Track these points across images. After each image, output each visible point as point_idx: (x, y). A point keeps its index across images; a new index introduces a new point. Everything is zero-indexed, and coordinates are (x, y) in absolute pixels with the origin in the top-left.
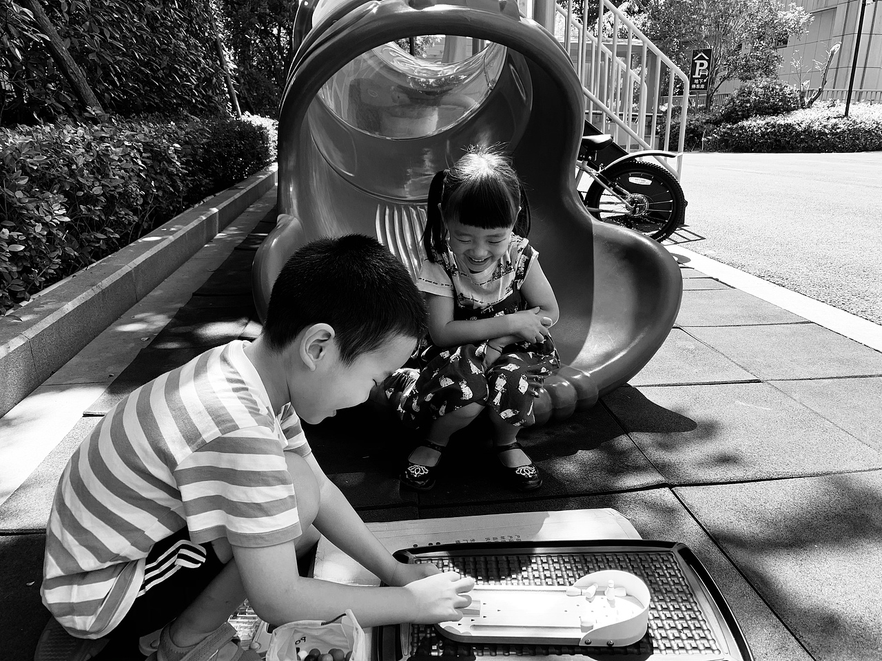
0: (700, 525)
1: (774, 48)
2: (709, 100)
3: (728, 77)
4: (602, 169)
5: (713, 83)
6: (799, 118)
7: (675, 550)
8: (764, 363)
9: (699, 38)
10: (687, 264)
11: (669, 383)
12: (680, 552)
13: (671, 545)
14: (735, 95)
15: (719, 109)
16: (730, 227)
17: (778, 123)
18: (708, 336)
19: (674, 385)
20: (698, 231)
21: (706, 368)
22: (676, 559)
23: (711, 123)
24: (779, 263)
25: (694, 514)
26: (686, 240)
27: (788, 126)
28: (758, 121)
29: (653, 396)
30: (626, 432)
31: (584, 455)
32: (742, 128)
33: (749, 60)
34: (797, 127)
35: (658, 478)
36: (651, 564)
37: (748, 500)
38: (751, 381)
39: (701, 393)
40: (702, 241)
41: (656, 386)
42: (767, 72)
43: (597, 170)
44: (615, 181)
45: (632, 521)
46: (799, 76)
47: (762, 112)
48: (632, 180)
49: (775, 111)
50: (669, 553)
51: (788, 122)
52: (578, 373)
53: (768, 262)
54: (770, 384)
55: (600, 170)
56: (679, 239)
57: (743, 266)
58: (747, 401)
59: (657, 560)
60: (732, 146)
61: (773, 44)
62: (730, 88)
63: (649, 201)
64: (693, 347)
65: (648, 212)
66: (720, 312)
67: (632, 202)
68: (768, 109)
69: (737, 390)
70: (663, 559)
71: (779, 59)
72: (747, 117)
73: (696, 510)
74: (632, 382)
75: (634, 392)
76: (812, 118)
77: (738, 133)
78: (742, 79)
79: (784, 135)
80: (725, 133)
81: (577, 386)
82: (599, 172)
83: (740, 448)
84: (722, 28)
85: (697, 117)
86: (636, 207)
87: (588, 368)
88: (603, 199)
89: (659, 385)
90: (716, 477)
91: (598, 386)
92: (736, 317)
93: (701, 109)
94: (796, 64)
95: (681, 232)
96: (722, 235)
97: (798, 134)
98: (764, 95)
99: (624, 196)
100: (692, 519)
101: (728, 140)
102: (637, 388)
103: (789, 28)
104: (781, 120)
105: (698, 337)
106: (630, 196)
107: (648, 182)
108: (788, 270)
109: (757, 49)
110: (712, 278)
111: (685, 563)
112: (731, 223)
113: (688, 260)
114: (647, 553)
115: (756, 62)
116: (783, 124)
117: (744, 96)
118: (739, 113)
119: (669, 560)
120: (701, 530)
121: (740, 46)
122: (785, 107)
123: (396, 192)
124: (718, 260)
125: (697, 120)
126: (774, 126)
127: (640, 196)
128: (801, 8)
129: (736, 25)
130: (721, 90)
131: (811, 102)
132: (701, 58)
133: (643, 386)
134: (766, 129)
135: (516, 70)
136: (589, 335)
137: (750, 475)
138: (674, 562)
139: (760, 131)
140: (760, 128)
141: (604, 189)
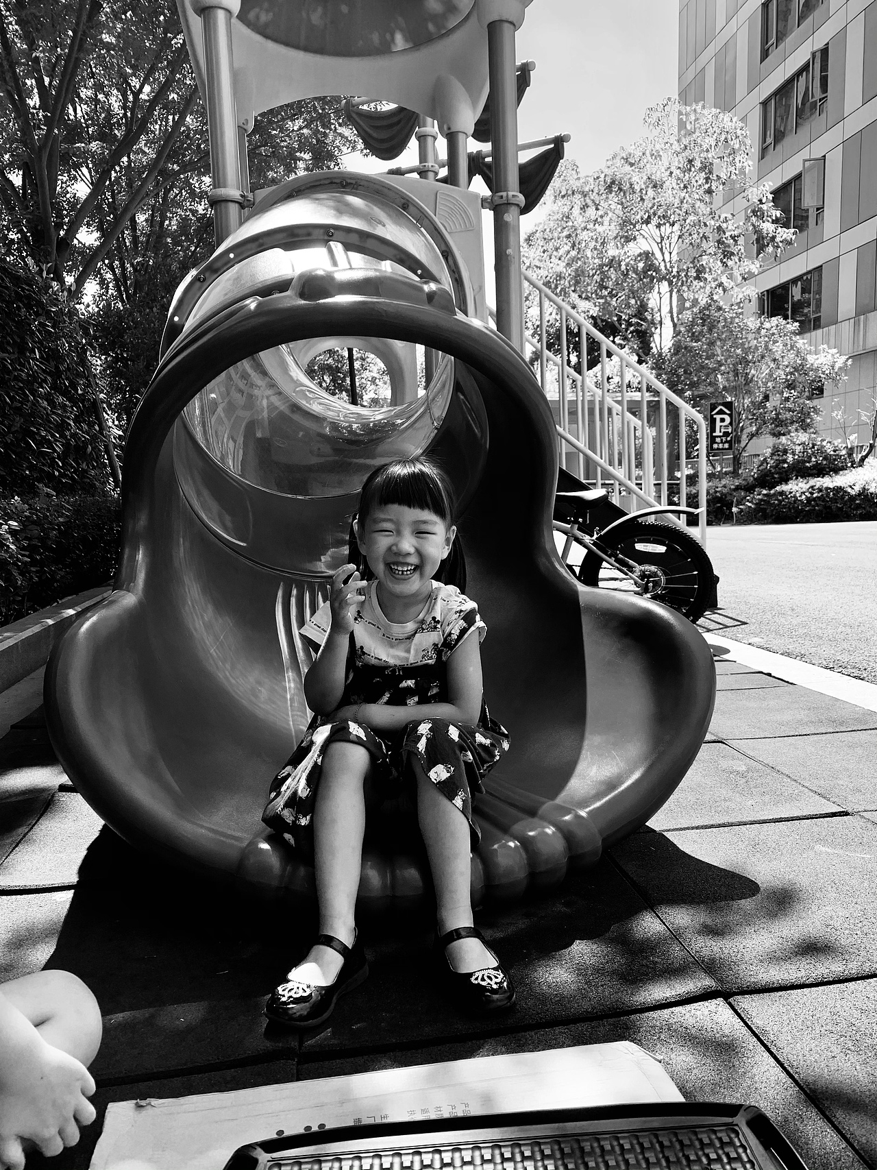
0: (782, 1065)
1: (809, 398)
2: (737, 462)
3: (757, 433)
4: (597, 534)
5: (739, 442)
6: (850, 480)
7: (741, 1121)
8: (851, 786)
9: (716, 390)
10: (725, 657)
11: (711, 823)
12: (750, 1124)
13: (733, 1110)
14: (768, 455)
15: (751, 471)
16: (779, 608)
17: (825, 486)
18: (766, 751)
19: (719, 826)
20: (738, 614)
21: (767, 798)
22: (745, 1138)
23: (741, 489)
24: (851, 649)
25: (769, 1044)
26: (721, 626)
27: (838, 490)
28: (800, 484)
29: (689, 844)
30: (652, 905)
31: (582, 950)
32: (782, 493)
33: (780, 413)
34: (849, 490)
35: (707, 982)
36: (700, 1153)
37: (856, 1014)
38: (834, 815)
39: (762, 837)
40: (743, 626)
41: (693, 828)
42: (805, 427)
43: (592, 536)
44: (618, 549)
45: (666, 1064)
46: (844, 430)
47: (804, 473)
48: (639, 547)
49: (820, 471)
50: (732, 1129)
51: (839, 484)
52: (568, 811)
53: (836, 649)
54: (862, 817)
55: (596, 536)
56: (713, 626)
57: (803, 656)
58: (832, 844)
59: (711, 1144)
60: (772, 516)
61: (807, 394)
62: (761, 448)
63: (665, 574)
64: (744, 768)
65: (664, 589)
66: (779, 717)
67: (643, 576)
68: (811, 470)
69: (816, 829)
70: (720, 1139)
71: (816, 411)
72: (786, 480)
73: (772, 1038)
74: (655, 823)
75: (660, 840)
76: (866, 478)
77: (778, 500)
78: (774, 435)
79: (834, 500)
80: (761, 500)
81: (567, 835)
82: (594, 538)
83: (831, 923)
84: (742, 376)
85: (724, 483)
86: (648, 582)
87: (583, 803)
88: (602, 574)
89: (697, 828)
90: (799, 975)
91: (600, 832)
92: (800, 722)
93: (726, 473)
94: (838, 415)
95: (715, 617)
96: (770, 617)
97: (852, 498)
98: (803, 453)
99: (631, 569)
100: (766, 1054)
101: (766, 509)
102: (665, 834)
103: (823, 374)
104: (827, 482)
105: (751, 753)
106: (638, 568)
107: (661, 549)
108: (865, 658)
109: (787, 399)
110: (761, 673)
111: (761, 1148)
112: (780, 604)
113: (727, 651)
114: (693, 1129)
115: (789, 415)
116: (832, 487)
117: (779, 455)
118: (776, 476)
119: (731, 1143)
120: (783, 1075)
121: (766, 398)
122: (831, 466)
123: (309, 566)
124: (768, 649)
125: (724, 486)
126: (820, 490)
127: (653, 568)
128: (835, 351)
129: (760, 373)
130: (751, 450)
131: (863, 459)
132: (721, 412)
133: (673, 830)
134: (812, 493)
135: (467, 400)
136: (584, 752)
137: (853, 968)
138: (742, 1146)
139: (804, 497)
140: (804, 493)
141: (603, 560)
